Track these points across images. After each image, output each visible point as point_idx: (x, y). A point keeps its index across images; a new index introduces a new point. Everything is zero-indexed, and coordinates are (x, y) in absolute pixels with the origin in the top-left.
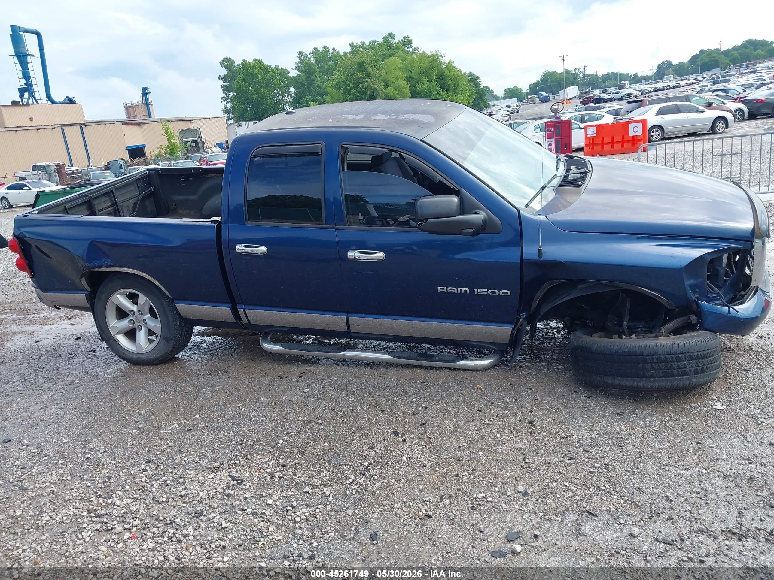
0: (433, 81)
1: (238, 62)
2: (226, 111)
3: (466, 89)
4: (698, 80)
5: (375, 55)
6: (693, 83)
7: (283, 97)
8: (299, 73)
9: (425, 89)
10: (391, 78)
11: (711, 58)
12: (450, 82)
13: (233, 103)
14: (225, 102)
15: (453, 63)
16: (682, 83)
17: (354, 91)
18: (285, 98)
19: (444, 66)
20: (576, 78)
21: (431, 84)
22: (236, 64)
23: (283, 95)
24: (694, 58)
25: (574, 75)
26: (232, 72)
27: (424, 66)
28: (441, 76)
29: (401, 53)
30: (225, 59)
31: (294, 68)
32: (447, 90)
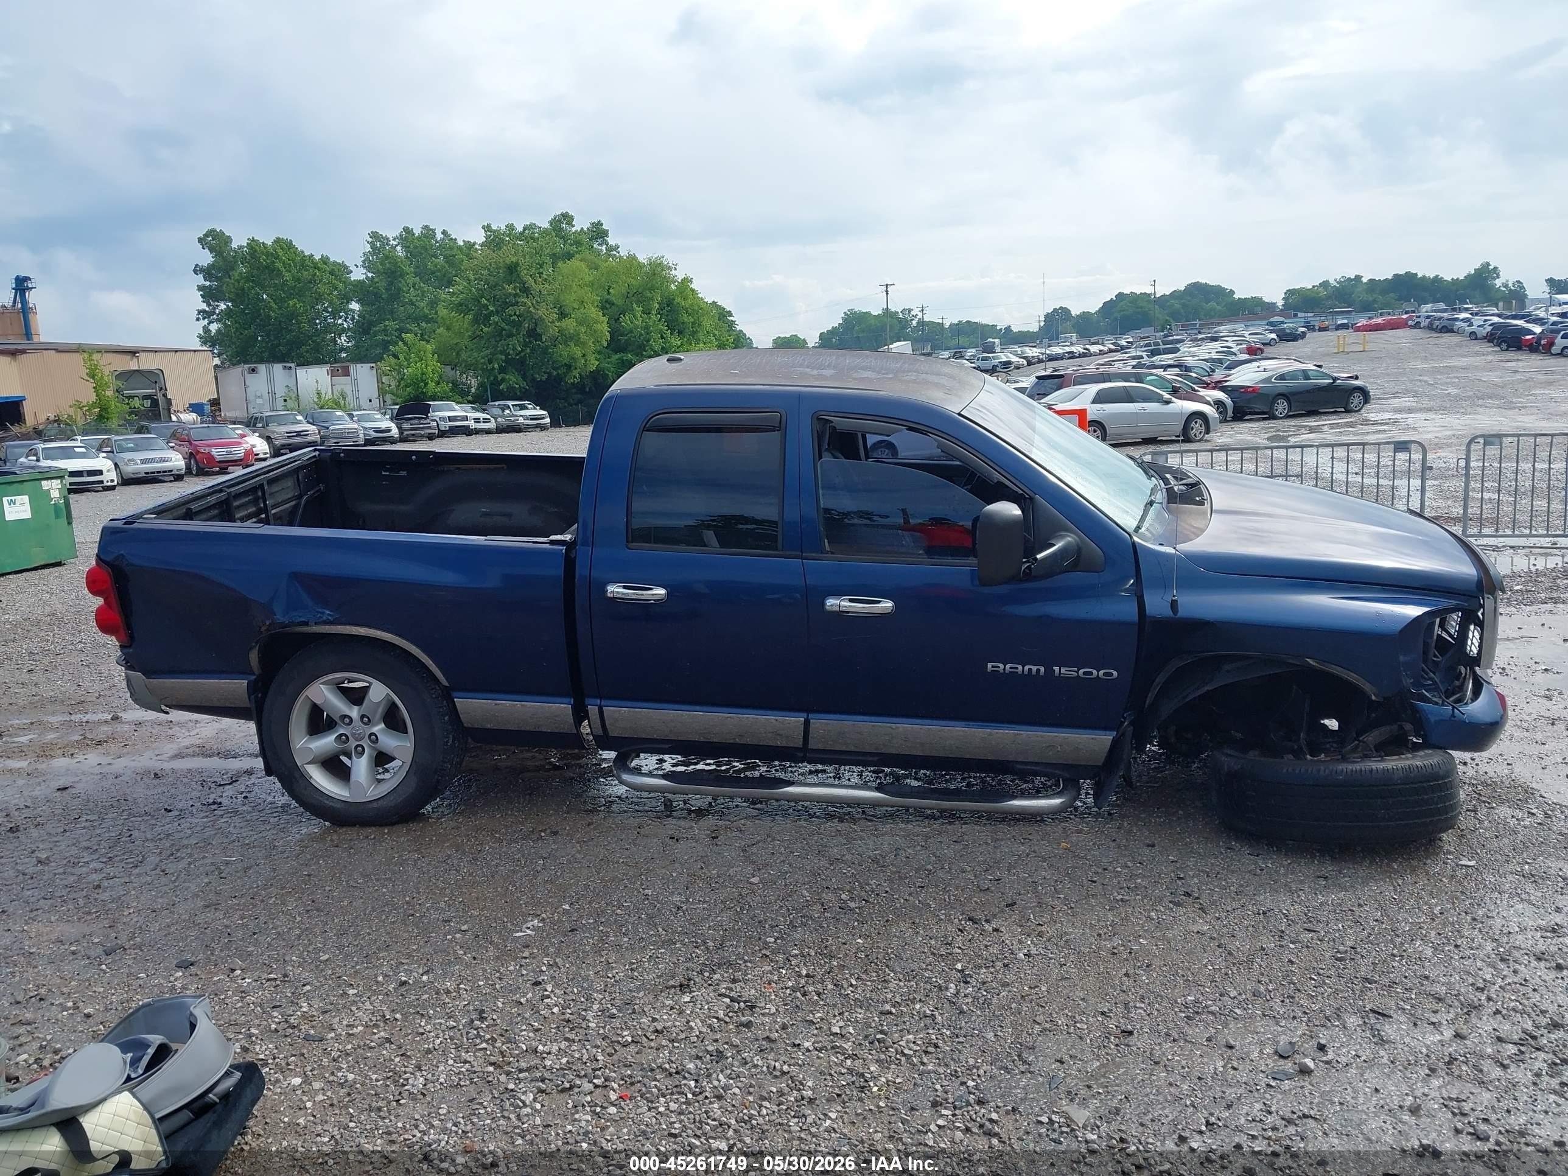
0: (654, 312)
1: (239, 241)
2: (207, 339)
3: (714, 335)
4: (1119, 345)
5: (538, 252)
6: (1110, 351)
7: (334, 318)
8: (370, 275)
9: (637, 327)
10: (570, 300)
11: (1137, 308)
12: (686, 318)
13: (225, 324)
14: (206, 321)
15: (691, 281)
16: (1094, 349)
17: (496, 318)
18: (340, 321)
19: (673, 287)
20: (904, 327)
21: (650, 318)
22: (234, 245)
23: (335, 315)
24: (1108, 307)
25: (900, 322)
26: (225, 259)
27: (634, 282)
28: (668, 306)
29: (586, 254)
30: (211, 233)
31: (360, 263)
32: (680, 333)
